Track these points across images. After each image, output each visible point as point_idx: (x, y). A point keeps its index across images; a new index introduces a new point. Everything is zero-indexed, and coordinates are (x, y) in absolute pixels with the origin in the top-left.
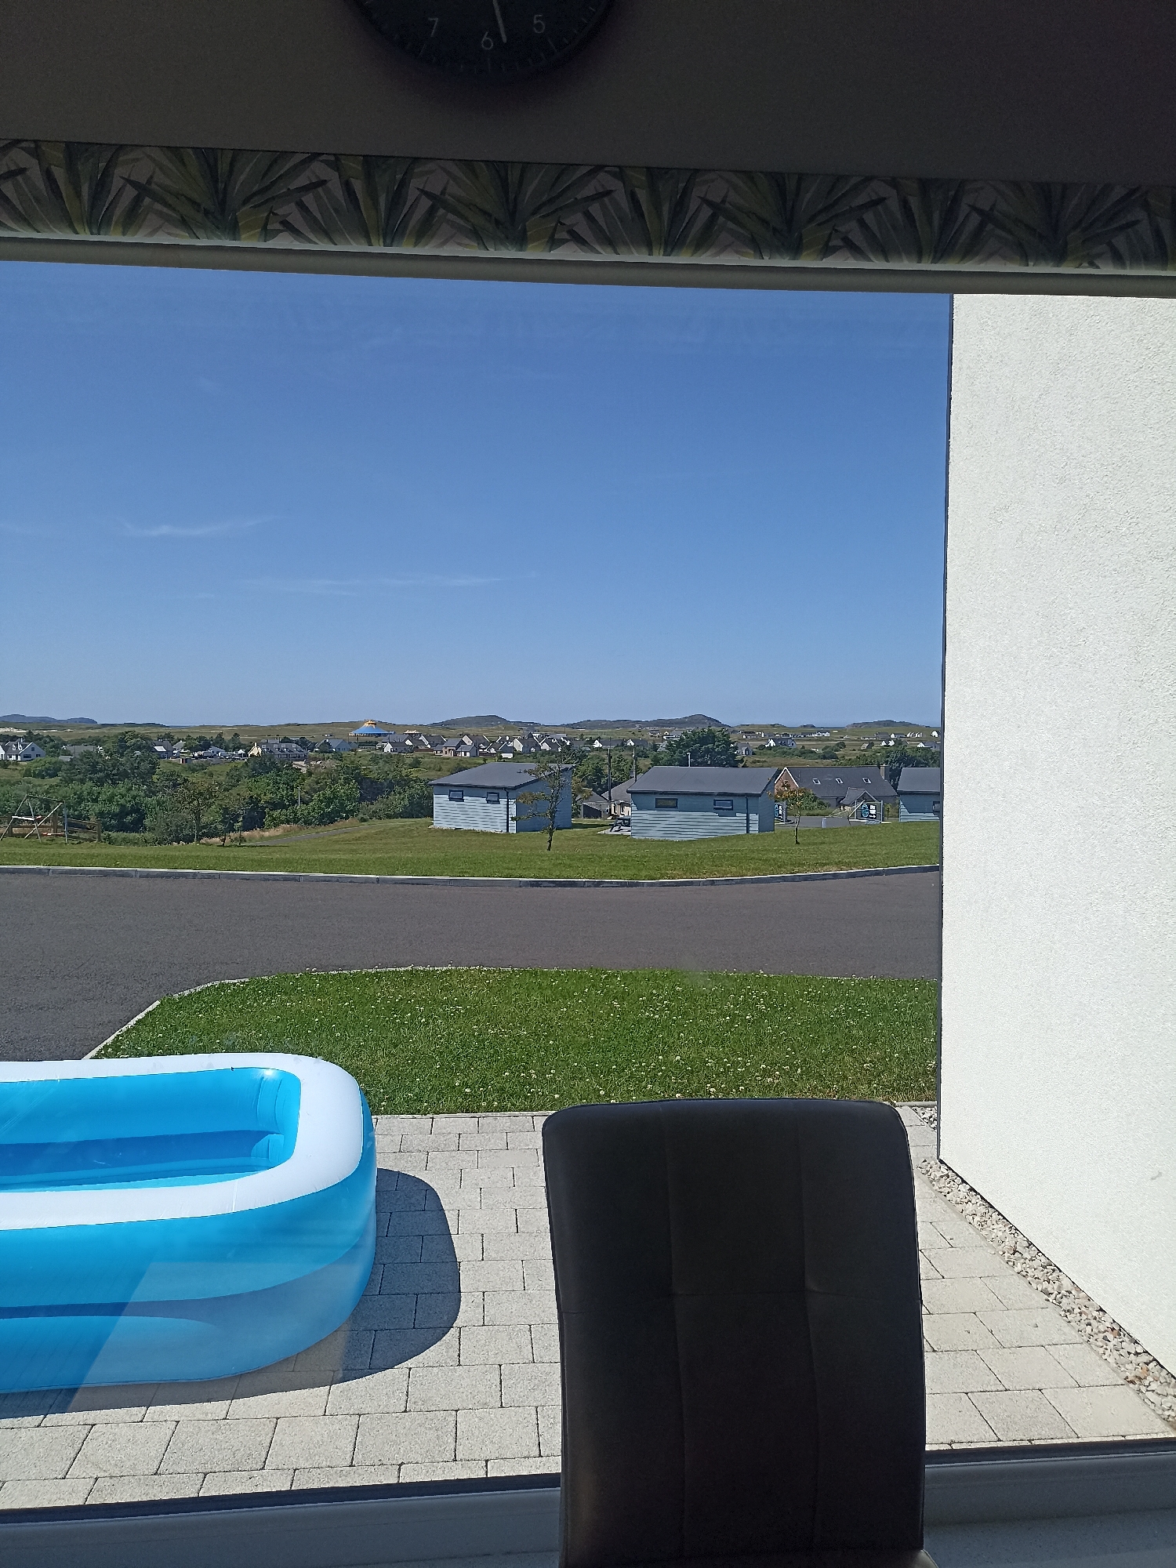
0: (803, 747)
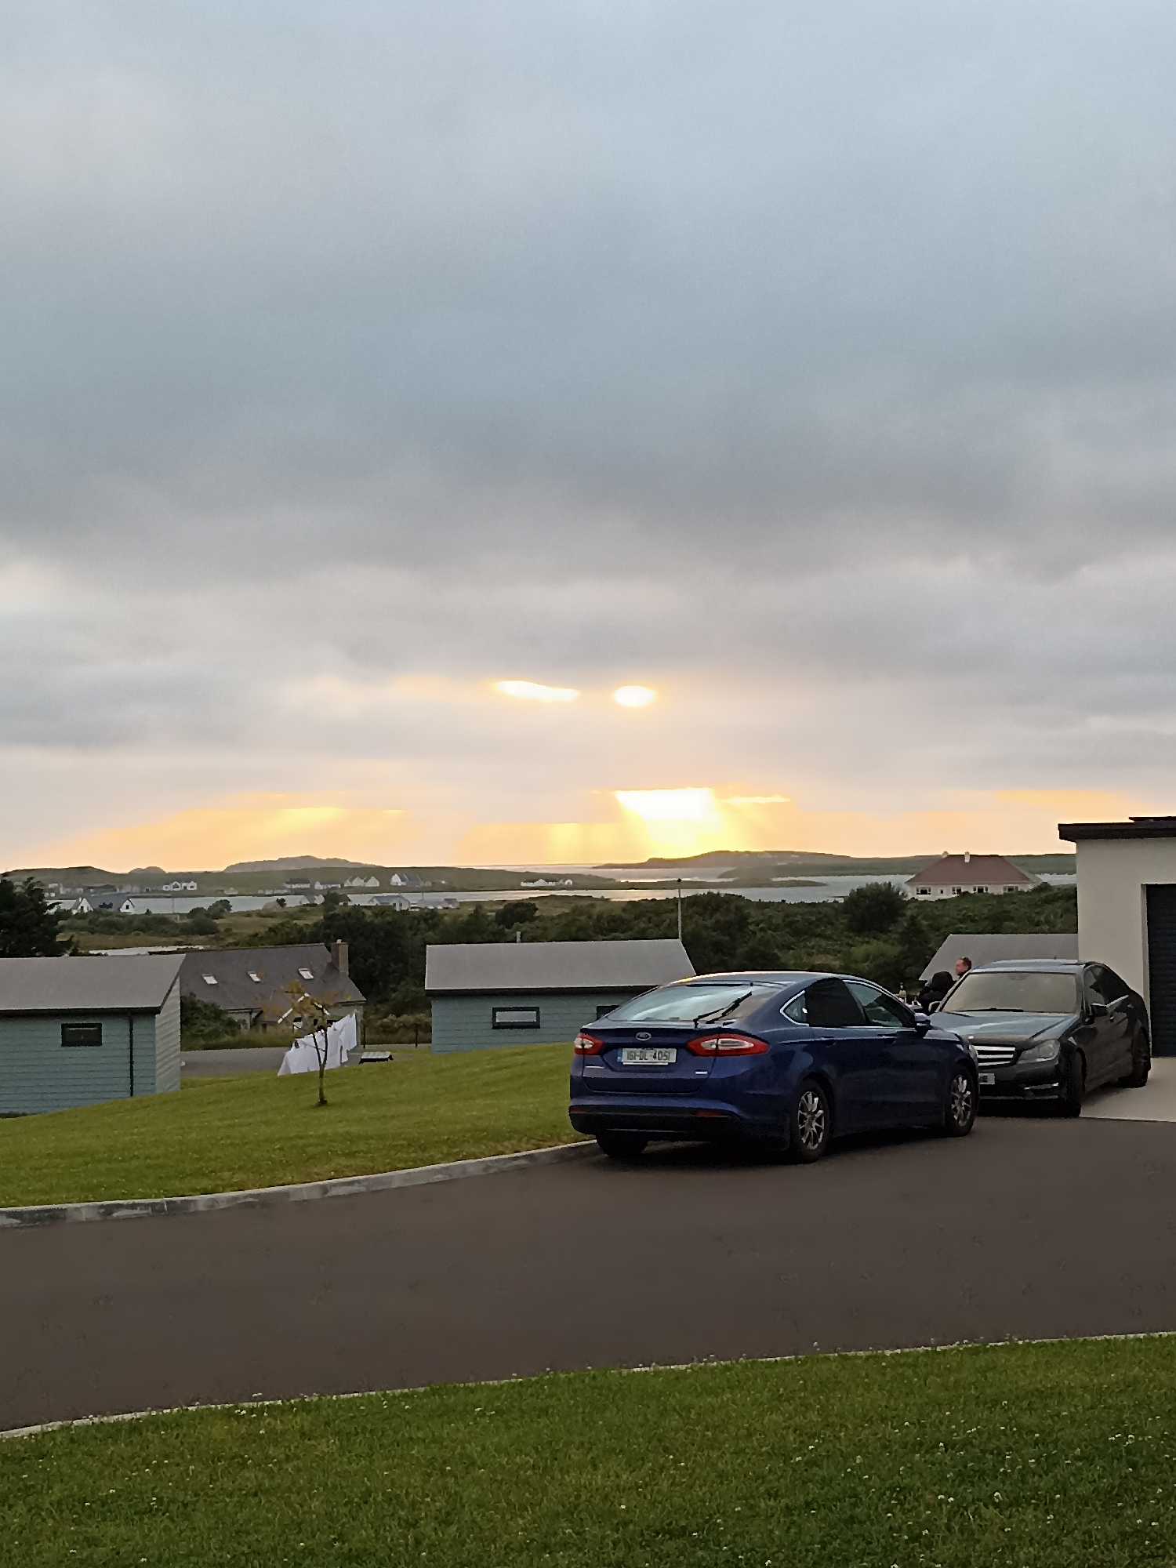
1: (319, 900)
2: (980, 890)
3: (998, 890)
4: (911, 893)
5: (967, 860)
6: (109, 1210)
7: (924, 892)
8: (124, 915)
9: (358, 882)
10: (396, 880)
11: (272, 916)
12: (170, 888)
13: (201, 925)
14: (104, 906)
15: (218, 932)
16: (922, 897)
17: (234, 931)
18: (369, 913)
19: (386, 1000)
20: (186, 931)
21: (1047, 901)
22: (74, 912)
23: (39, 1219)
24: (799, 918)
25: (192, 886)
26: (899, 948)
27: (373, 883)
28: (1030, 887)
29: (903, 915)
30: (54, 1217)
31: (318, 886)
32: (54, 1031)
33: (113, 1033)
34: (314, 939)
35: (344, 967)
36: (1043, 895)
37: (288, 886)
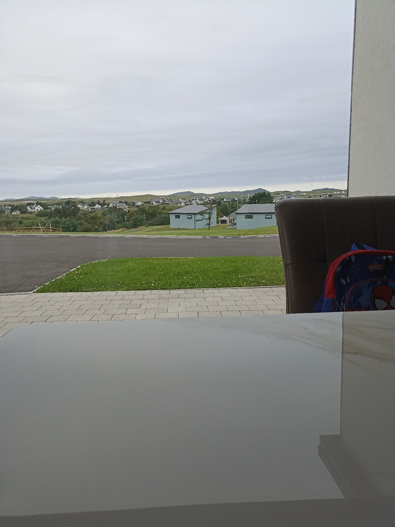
1: (328, 196)
9: (336, 193)
10: (343, 192)
12: (301, 194)
25: (305, 194)
27: (339, 193)
31: (328, 193)
32: (264, 216)
37: (322, 194)
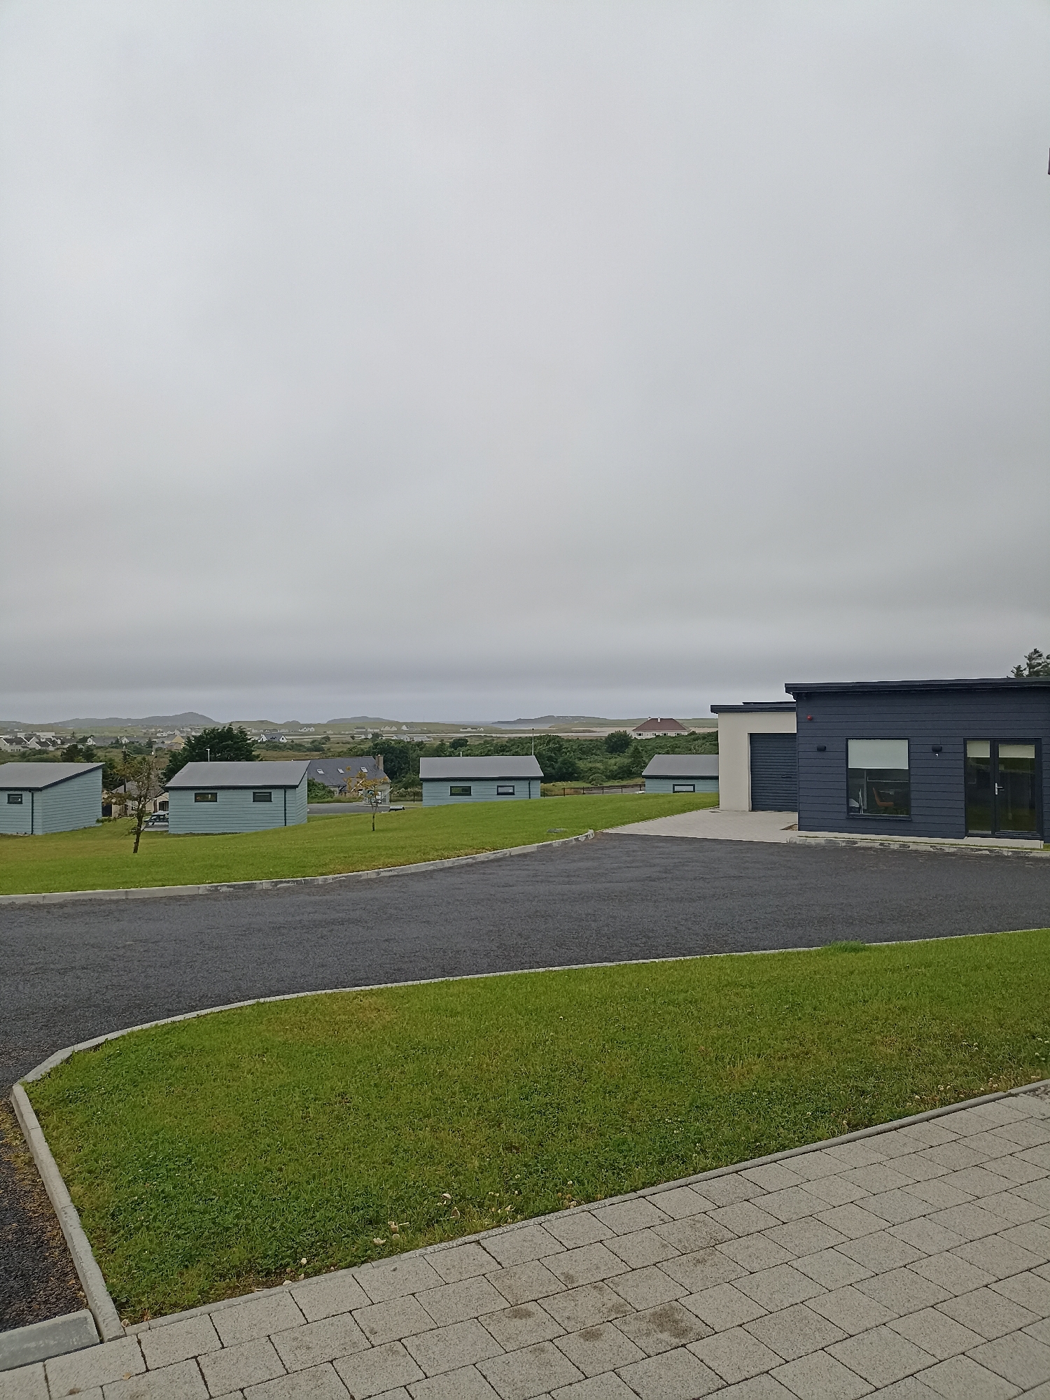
0: (292, 742)
1: (370, 736)
2: (665, 734)
3: (672, 734)
4: (634, 735)
5: (659, 721)
6: (277, 883)
7: (640, 735)
8: (280, 743)
9: (387, 728)
11: (348, 743)
12: (302, 730)
13: (316, 747)
14: (272, 738)
15: (324, 750)
16: (639, 738)
17: (332, 750)
18: (393, 742)
19: (400, 782)
20: (309, 750)
21: (695, 740)
22: (259, 741)
23: (242, 888)
24: (585, 746)
25: (312, 729)
26: (630, 760)
27: (394, 729)
28: (686, 734)
29: (631, 745)
30: (250, 887)
31: (369, 730)
32: (249, 794)
33: (277, 796)
34: (368, 754)
35: (381, 767)
36: (693, 737)
37: (356, 730)
